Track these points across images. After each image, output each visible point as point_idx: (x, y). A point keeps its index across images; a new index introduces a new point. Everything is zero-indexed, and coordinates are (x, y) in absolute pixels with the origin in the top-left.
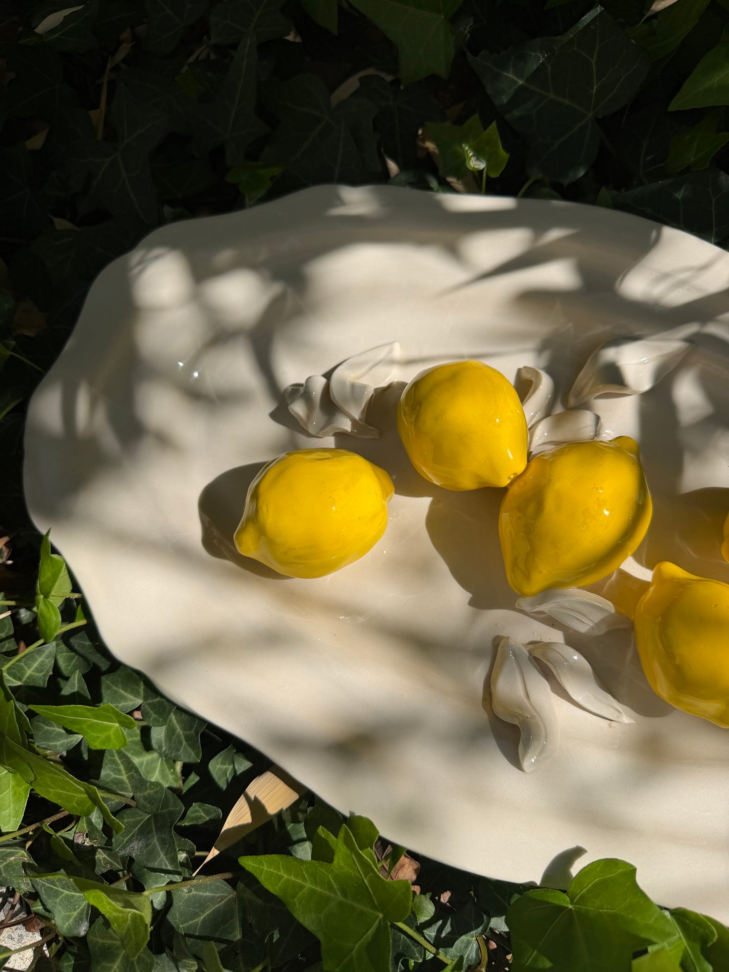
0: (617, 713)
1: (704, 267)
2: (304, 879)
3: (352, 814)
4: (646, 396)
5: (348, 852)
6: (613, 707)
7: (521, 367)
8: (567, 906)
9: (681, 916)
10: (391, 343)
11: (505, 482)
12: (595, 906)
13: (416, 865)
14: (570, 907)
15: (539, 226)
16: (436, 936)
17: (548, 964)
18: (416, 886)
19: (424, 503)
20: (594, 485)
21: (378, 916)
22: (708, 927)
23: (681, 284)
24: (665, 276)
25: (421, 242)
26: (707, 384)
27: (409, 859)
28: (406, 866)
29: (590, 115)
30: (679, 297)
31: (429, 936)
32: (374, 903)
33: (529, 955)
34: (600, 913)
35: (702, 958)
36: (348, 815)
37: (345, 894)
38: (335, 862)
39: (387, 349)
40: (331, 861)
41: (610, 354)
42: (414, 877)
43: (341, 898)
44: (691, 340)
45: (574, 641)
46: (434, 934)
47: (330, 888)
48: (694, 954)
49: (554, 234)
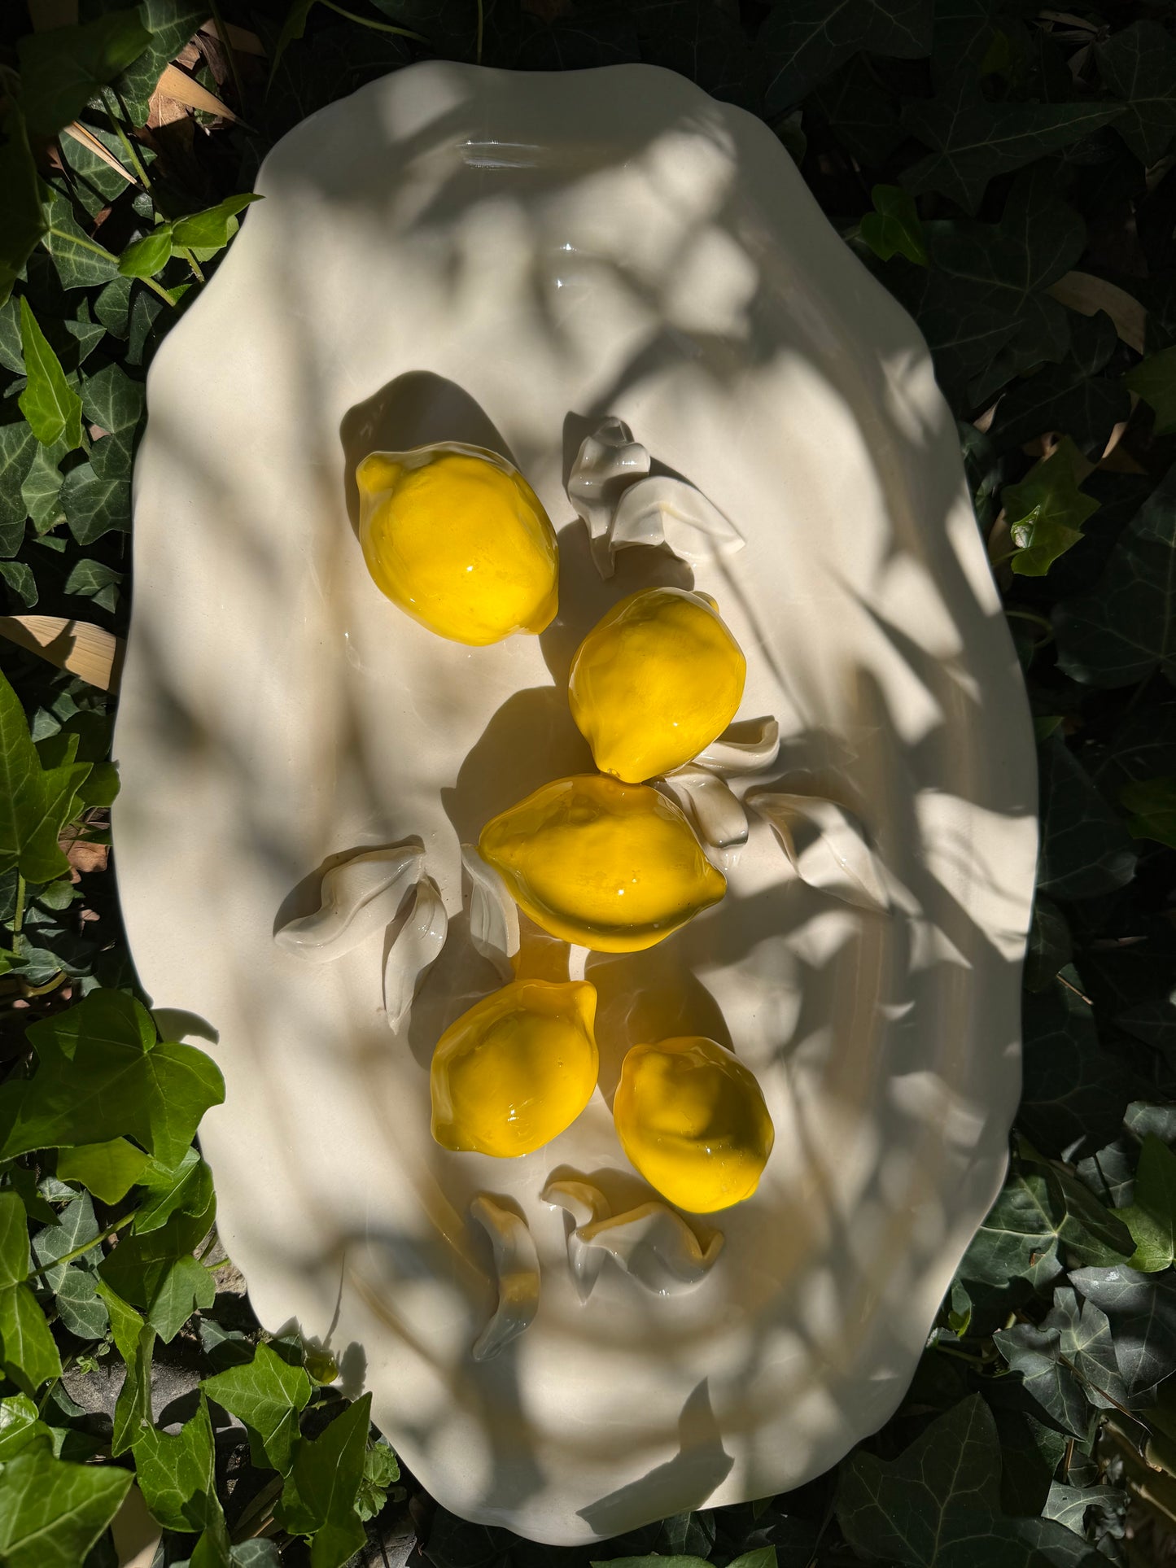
0: (396, 1011)
1: (997, 890)
2: (9, 746)
3: (116, 764)
5: (65, 783)
6: (401, 1003)
7: (776, 719)
8: (145, 1048)
9: (202, 1173)
10: (739, 534)
11: (603, 767)
12: (159, 1077)
13: (104, 865)
14: (146, 1052)
15: (973, 654)
16: (35, 924)
17: (70, 1054)
18: (79, 876)
19: (543, 678)
20: (639, 871)
21: (16, 850)
22: (205, 1205)
23: (965, 869)
24: (966, 844)
25: (890, 506)
27: (104, 854)
28: (96, 854)
29: (1162, 657)
30: (945, 872)
31: (31, 916)
32: (27, 838)
33: (69, 1031)
34: (155, 1084)
35: (170, 1212)
36: (113, 759)
37: (19, 800)
38: (47, 773)
39: (729, 533)
40: (46, 767)
42: (88, 869)
43: (13, 796)
44: (894, 910)
45: (457, 929)
46: (36, 920)
47: (17, 780)
48: (169, 1203)
49: (968, 683)
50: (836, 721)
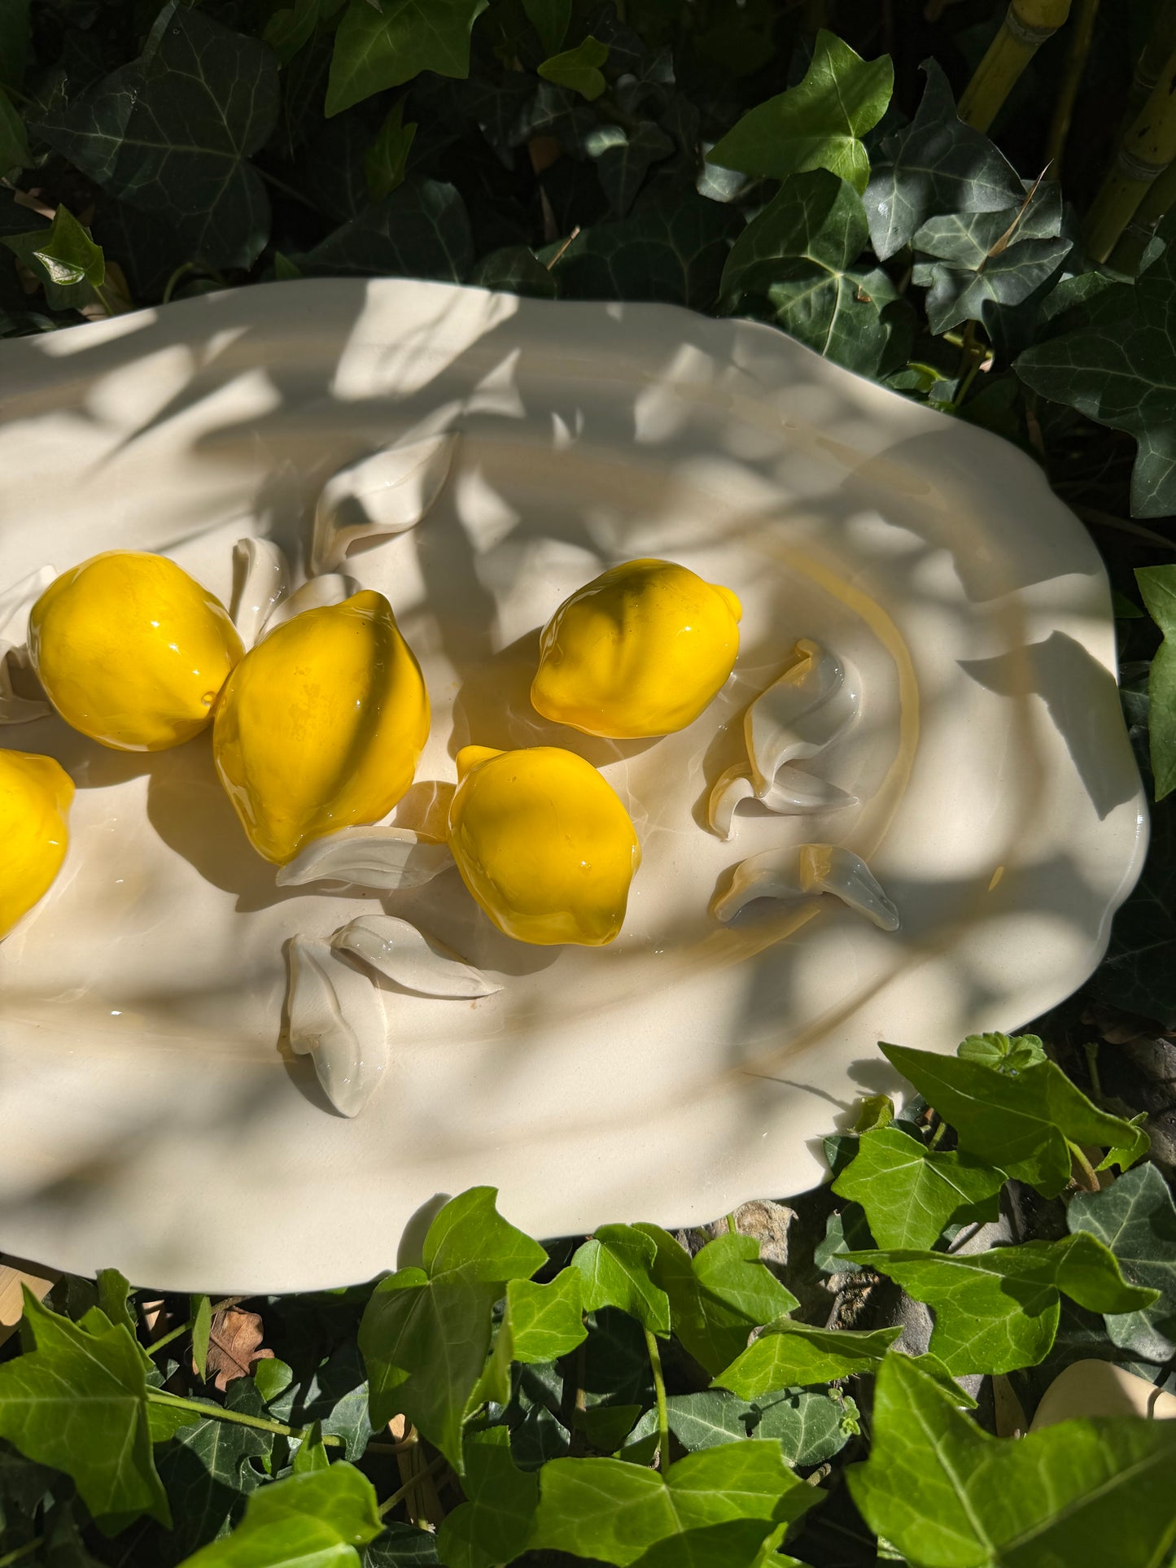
0: (473, 985)
1: (440, 320)
2: (26, 1394)
3: (99, 1272)
4: (421, 527)
5: (46, 1321)
6: (466, 978)
7: (236, 543)
8: (424, 1284)
9: (610, 1237)
10: (36, 571)
11: (202, 710)
12: (451, 1266)
13: (256, 1319)
14: (428, 1283)
15: (193, 336)
16: (293, 1411)
17: (403, 1376)
18: (263, 1351)
19: (137, 788)
20: (297, 668)
22: (642, 1237)
23: (417, 353)
24: (392, 350)
25: (34, 413)
26: (498, 484)
27: (246, 1316)
28: (244, 1327)
29: (238, 157)
30: (419, 374)
31: (280, 1412)
32: (117, 1383)
33: (382, 1377)
34: (457, 1272)
35: (653, 1286)
36: (94, 1277)
37: (83, 1392)
38: (40, 1345)
39: (32, 580)
40: (33, 1347)
41: (342, 485)
42: (259, 1339)
43: (79, 1398)
44: (454, 430)
45: (396, 907)
46: (288, 1408)
47: (62, 1391)
48: (642, 1285)
49: (220, 342)
50: (246, 480)
